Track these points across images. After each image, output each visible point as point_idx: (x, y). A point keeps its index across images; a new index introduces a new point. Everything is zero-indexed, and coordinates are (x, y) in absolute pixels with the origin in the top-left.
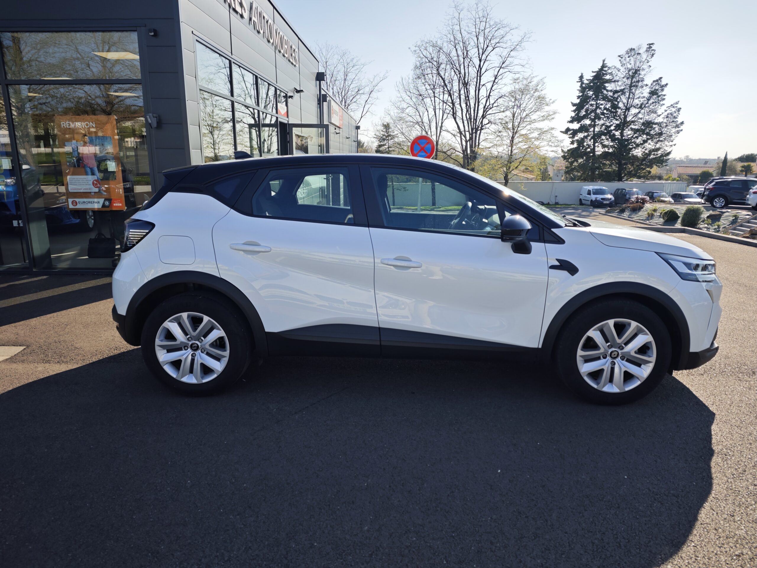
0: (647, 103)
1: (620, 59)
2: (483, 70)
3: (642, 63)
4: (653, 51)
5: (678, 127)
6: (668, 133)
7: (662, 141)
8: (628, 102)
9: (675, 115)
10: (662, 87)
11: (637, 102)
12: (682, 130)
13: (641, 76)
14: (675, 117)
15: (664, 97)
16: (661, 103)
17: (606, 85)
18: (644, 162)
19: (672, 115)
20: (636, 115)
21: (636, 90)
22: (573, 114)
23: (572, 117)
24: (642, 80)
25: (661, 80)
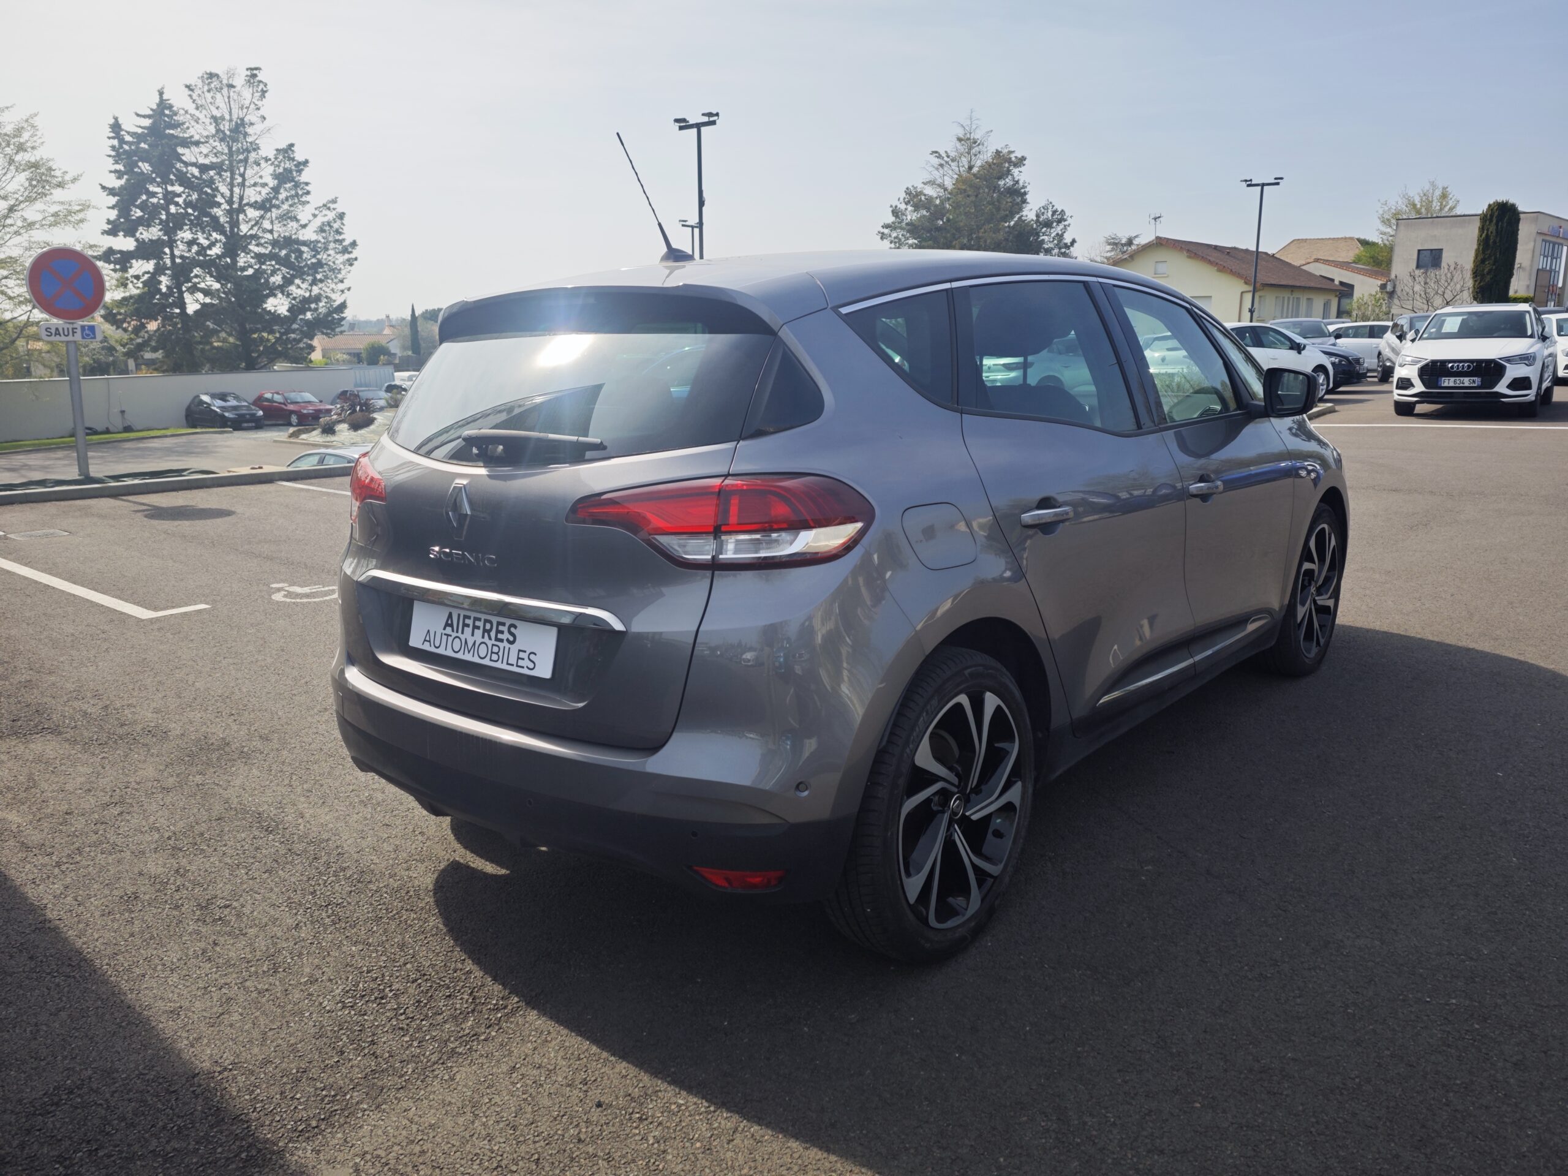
0: (274, 197)
1: (190, 93)
3: (245, 110)
4: (261, 86)
5: (350, 253)
6: (331, 264)
7: (321, 281)
9: (336, 226)
10: (299, 164)
11: (252, 195)
12: (356, 259)
13: (249, 139)
14: (338, 232)
15: (307, 188)
16: (304, 199)
17: (180, 150)
18: (295, 326)
19: (331, 227)
20: (257, 223)
21: (245, 169)
22: (113, 214)
23: (109, 222)
24: (257, 149)
25: (293, 151)
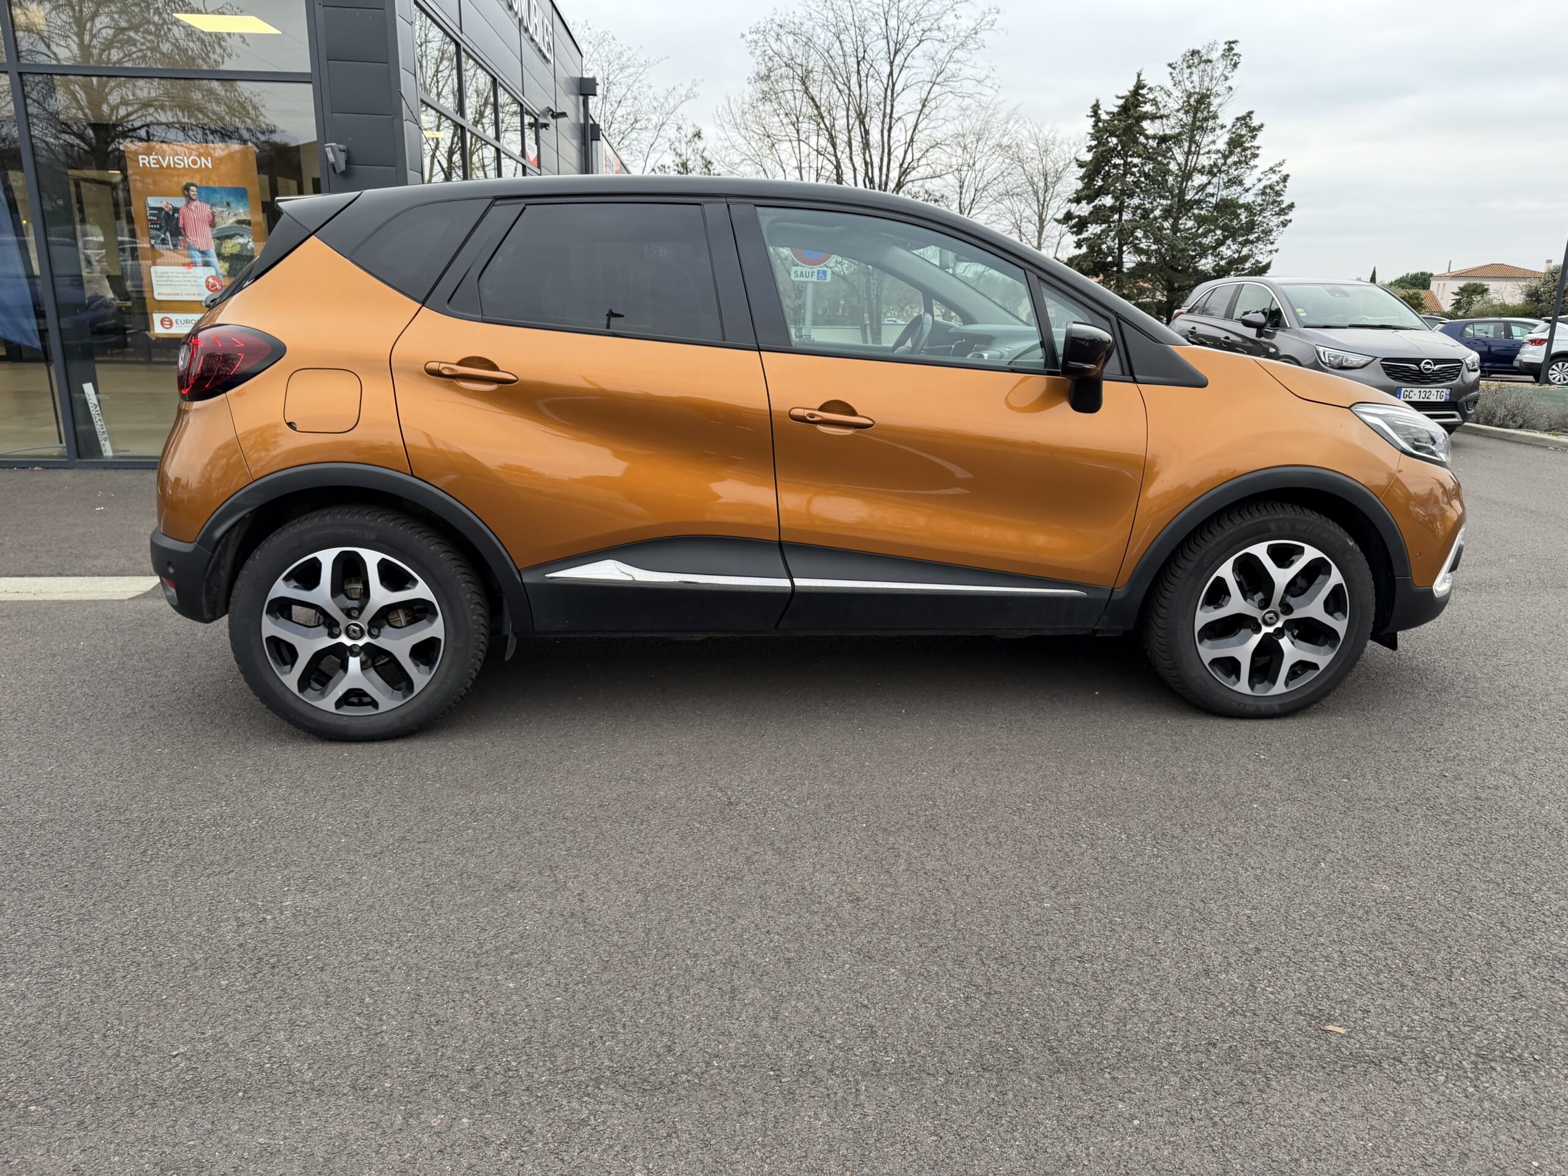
0: (1225, 164)
1: (1171, 70)
2: (898, 88)
3: (1214, 82)
4: (1235, 58)
5: (1286, 214)
6: (1265, 225)
7: (1252, 242)
8: (1187, 161)
9: (1277, 188)
10: (1255, 129)
11: (1204, 161)
12: (1290, 221)
13: (1212, 109)
14: (1278, 194)
15: (1257, 152)
16: (1252, 163)
17: (1146, 124)
19: (1272, 189)
20: (1202, 188)
21: (1202, 137)
22: (1080, 185)
23: (1077, 192)
24: (1215, 117)
25: (1251, 119)
